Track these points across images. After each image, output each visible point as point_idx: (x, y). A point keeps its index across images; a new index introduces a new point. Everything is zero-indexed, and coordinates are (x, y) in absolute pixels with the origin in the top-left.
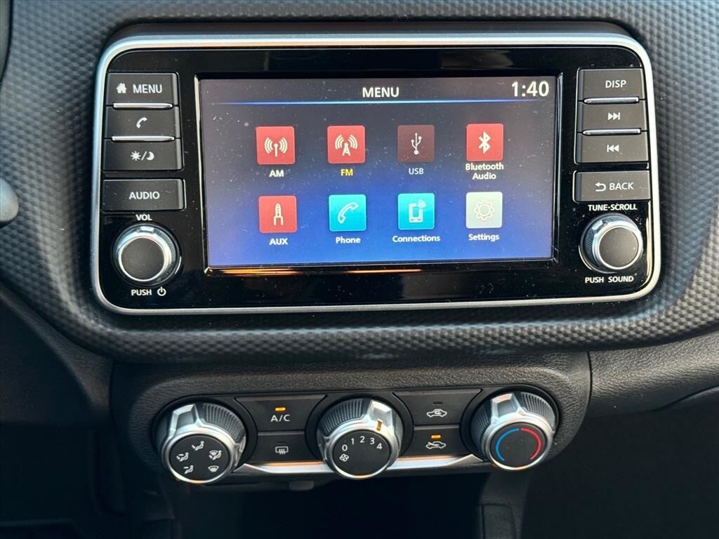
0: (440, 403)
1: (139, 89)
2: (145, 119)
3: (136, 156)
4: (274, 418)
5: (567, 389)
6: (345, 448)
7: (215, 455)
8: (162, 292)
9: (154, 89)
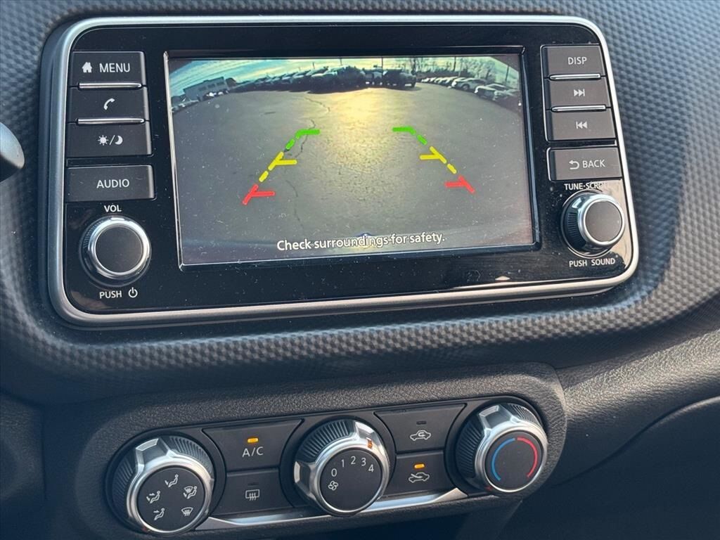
0: (425, 423)
1: (106, 68)
2: (112, 100)
3: (103, 140)
4: (246, 452)
5: (552, 400)
6: (334, 472)
7: (190, 492)
8: (133, 293)
9: (121, 68)
